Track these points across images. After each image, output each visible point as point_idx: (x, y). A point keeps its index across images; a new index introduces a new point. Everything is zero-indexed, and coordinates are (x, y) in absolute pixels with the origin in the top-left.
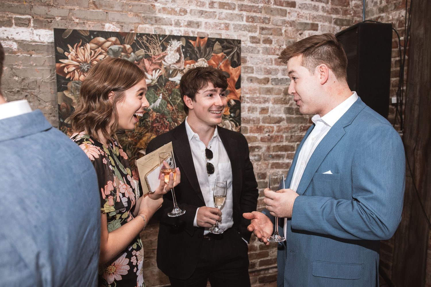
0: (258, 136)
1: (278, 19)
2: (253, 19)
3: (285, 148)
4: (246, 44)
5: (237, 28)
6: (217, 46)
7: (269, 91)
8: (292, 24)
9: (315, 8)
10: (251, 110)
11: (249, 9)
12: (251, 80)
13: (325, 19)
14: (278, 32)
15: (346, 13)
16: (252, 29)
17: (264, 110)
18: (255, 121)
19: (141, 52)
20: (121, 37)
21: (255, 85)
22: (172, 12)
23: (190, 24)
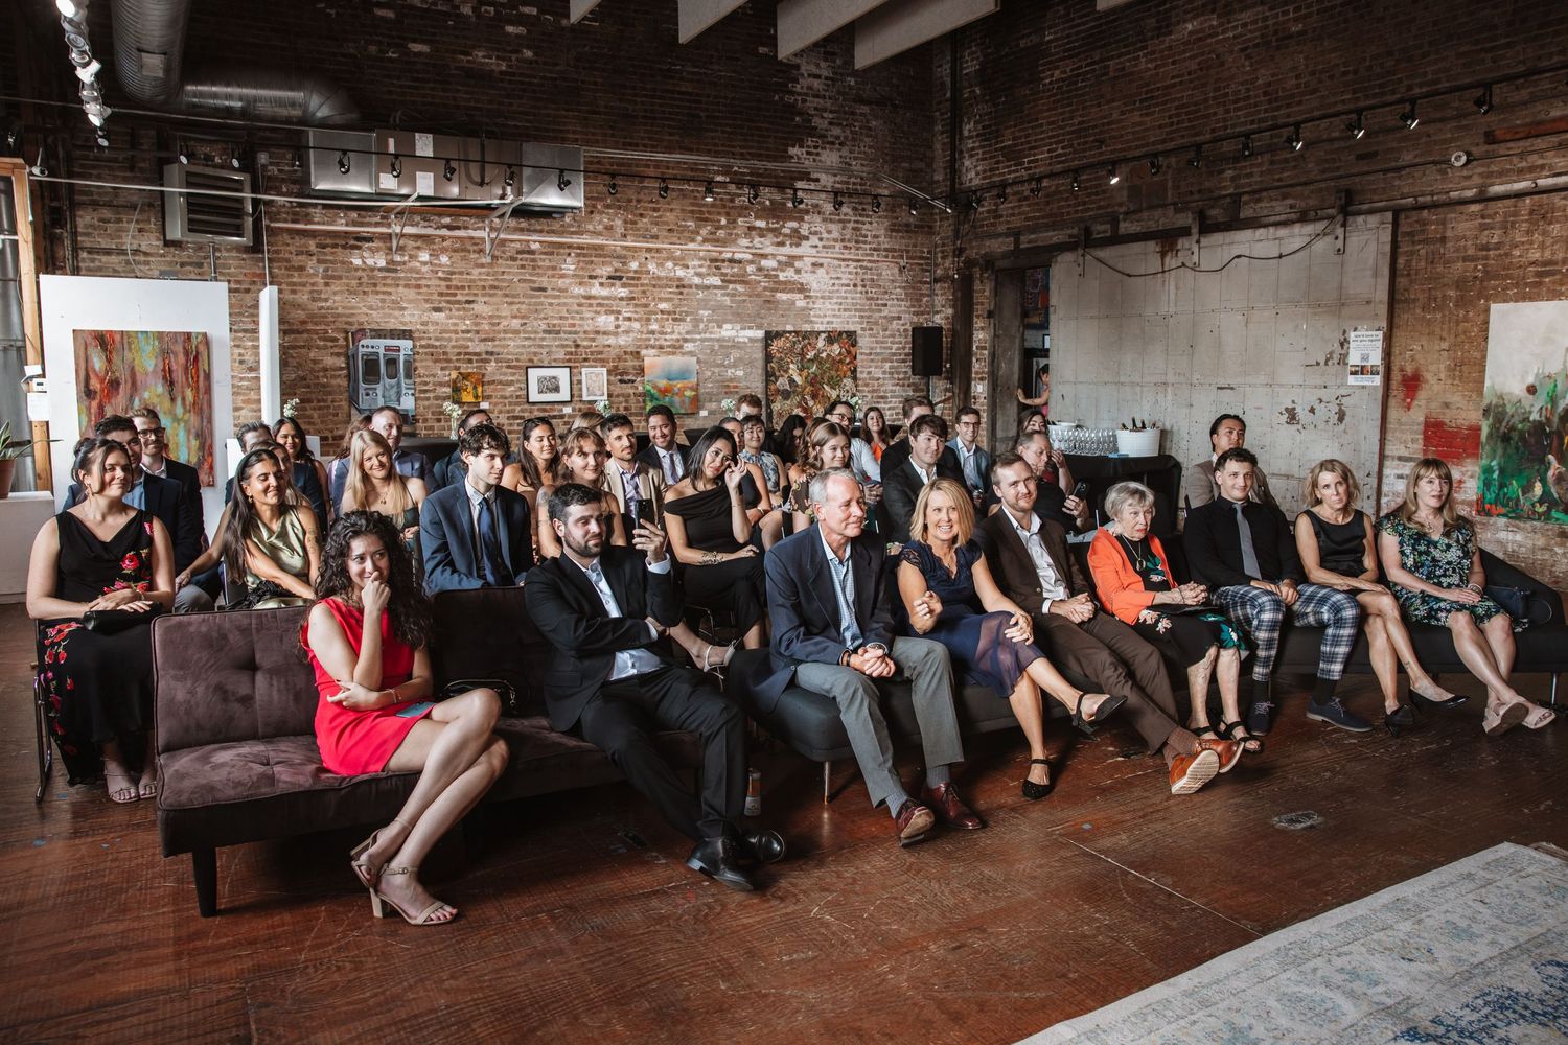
0: (866, 389)
1: (877, 315)
2: (862, 317)
3: (882, 397)
4: (859, 332)
5: (853, 323)
6: (844, 336)
7: (872, 360)
8: (885, 317)
9: (900, 306)
10: (862, 372)
11: (861, 311)
12: (862, 354)
13: (906, 312)
14: (876, 323)
15: (920, 306)
16: (861, 323)
17: (869, 373)
18: (864, 379)
19: (806, 341)
20: (797, 333)
21: (864, 357)
22: (819, 316)
23: (828, 323)
